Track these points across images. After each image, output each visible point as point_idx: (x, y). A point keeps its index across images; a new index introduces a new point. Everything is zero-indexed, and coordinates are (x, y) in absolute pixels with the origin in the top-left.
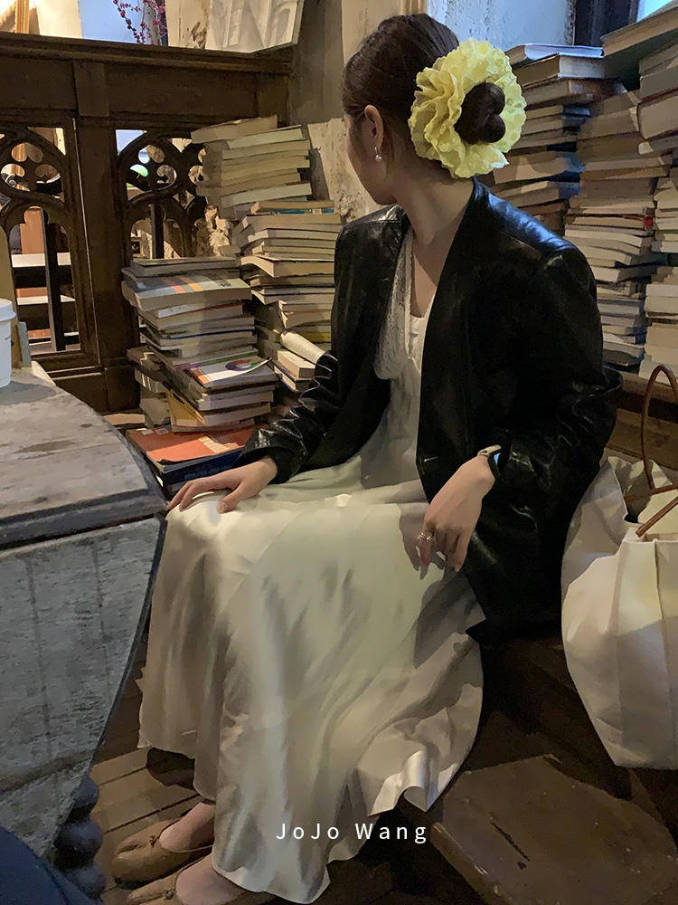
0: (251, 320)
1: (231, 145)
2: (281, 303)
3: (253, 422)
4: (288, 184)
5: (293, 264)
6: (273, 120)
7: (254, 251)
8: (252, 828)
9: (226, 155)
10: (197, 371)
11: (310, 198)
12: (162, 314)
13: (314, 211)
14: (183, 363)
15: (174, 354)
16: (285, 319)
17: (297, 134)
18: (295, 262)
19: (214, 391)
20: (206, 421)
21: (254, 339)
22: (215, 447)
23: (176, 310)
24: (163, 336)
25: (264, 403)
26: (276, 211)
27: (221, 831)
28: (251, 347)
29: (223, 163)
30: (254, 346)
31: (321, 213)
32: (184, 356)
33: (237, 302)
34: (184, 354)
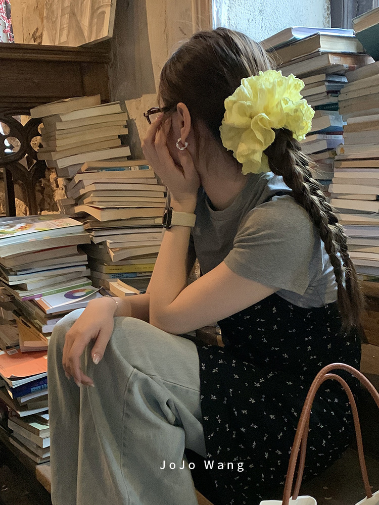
0: (85, 257)
1: (63, 118)
2: (109, 241)
4: (111, 148)
5: (116, 210)
6: (98, 98)
7: (85, 201)
9: (59, 126)
11: (129, 158)
13: (132, 168)
14: (29, 294)
16: (112, 254)
17: (116, 108)
18: (118, 208)
19: (55, 316)
21: (88, 272)
24: (11, 273)
26: (102, 169)
28: (86, 279)
29: (57, 132)
30: (88, 277)
31: (138, 170)
32: (28, 288)
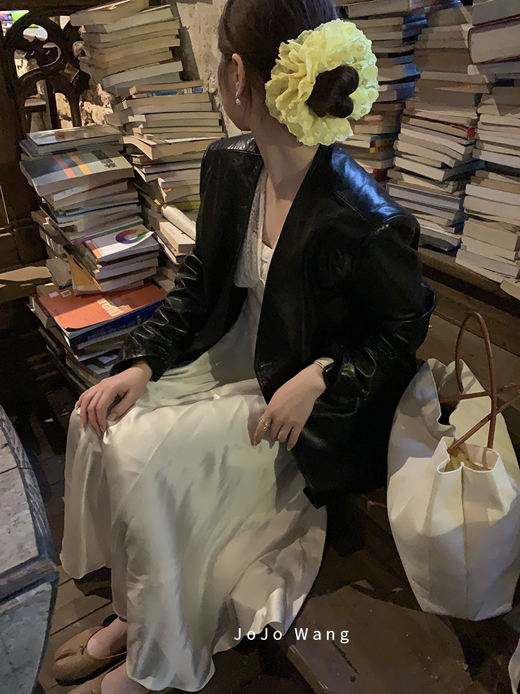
0: (135, 194)
1: (108, 29)
2: (161, 181)
3: (142, 283)
4: (162, 63)
7: (134, 130)
9: (103, 38)
13: (185, 90)
15: (71, 229)
16: (164, 195)
17: (167, 14)
21: (138, 209)
24: (60, 213)
25: (150, 268)
26: (152, 92)
28: (137, 216)
29: (101, 45)
30: (139, 215)
31: (191, 92)
32: (79, 231)
33: (122, 180)
34: (80, 229)
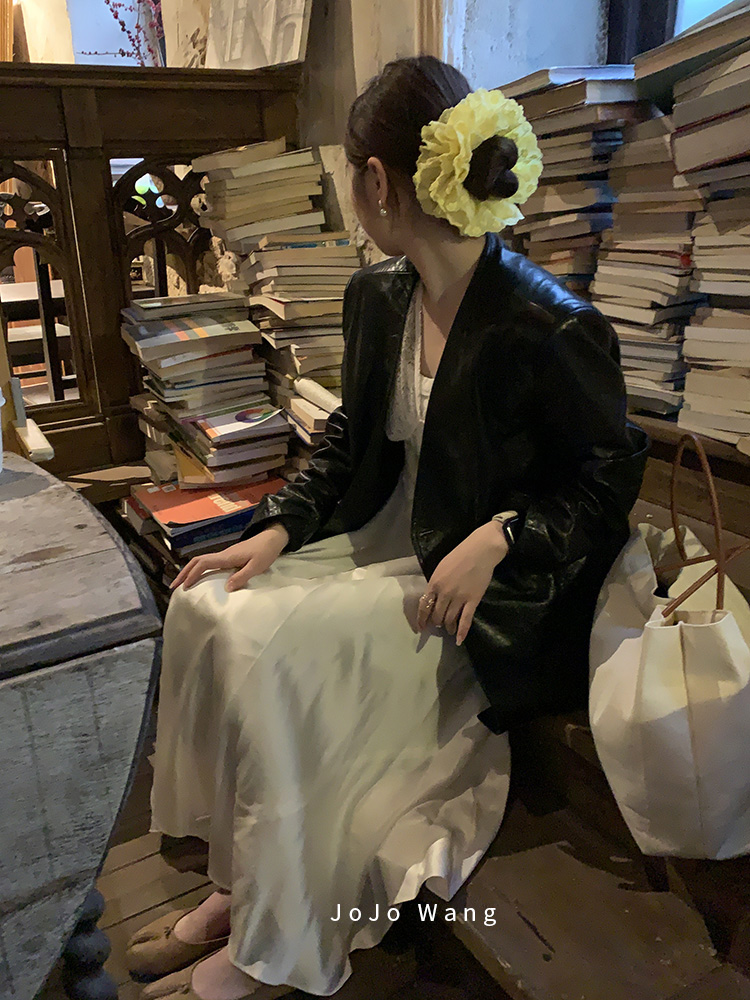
7: (263, 289)
8: (269, 919)
10: (206, 424)
12: (165, 363)
14: (190, 414)
19: (224, 445)
20: (215, 478)
22: (224, 506)
23: (180, 359)
27: (237, 923)
